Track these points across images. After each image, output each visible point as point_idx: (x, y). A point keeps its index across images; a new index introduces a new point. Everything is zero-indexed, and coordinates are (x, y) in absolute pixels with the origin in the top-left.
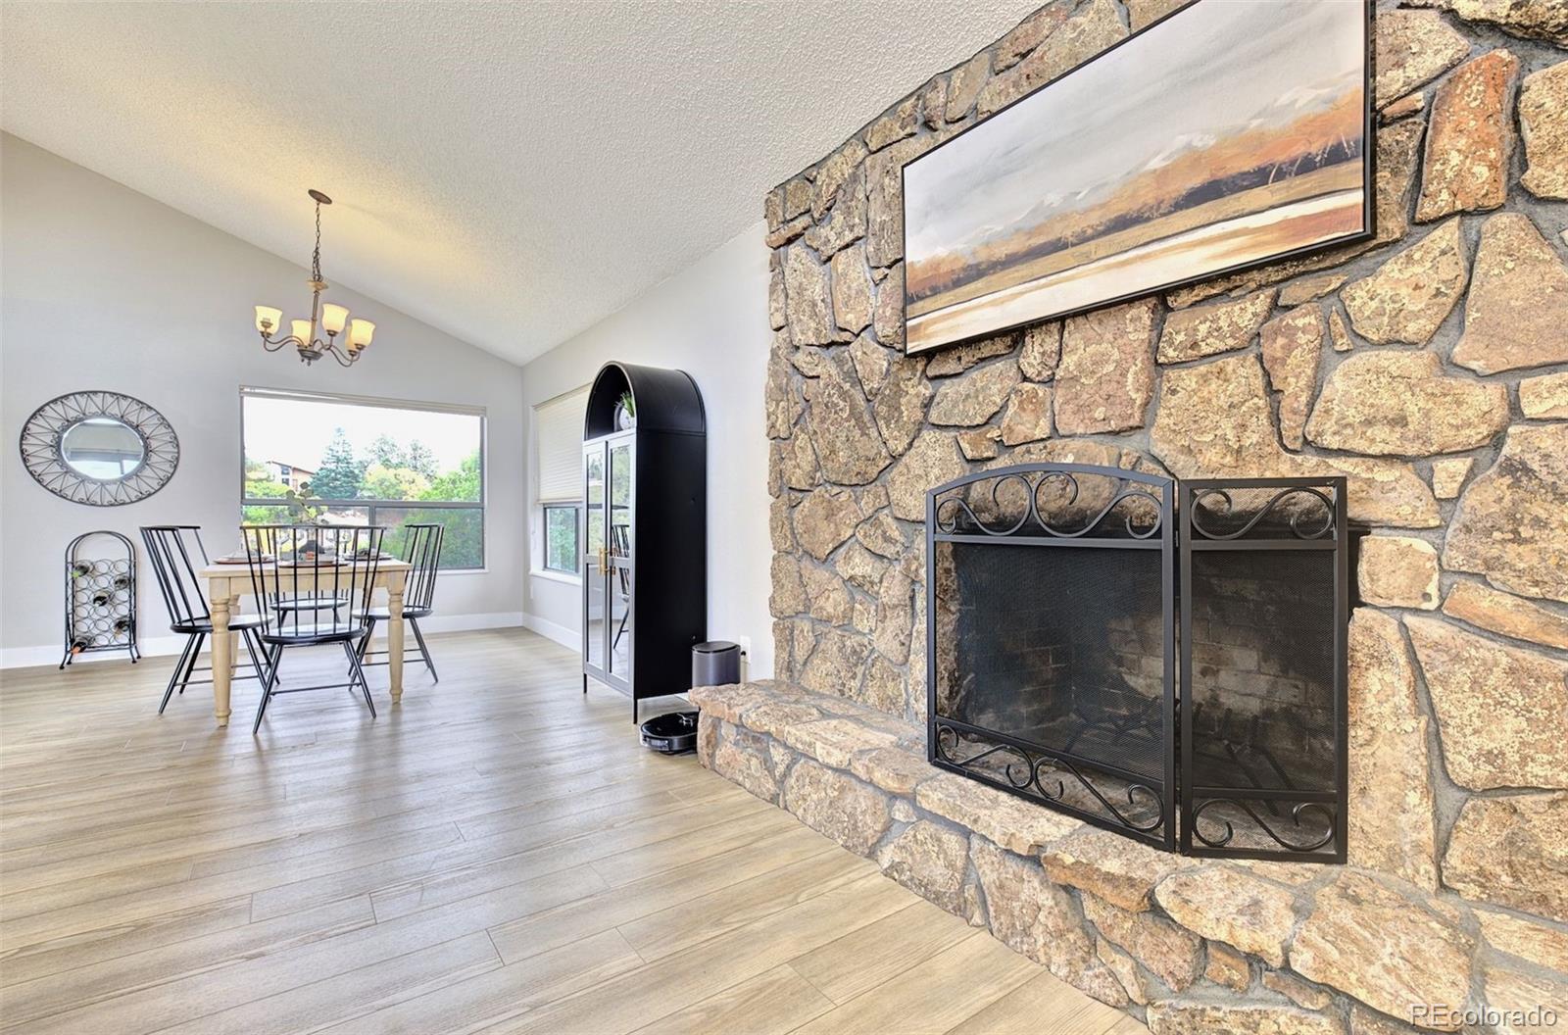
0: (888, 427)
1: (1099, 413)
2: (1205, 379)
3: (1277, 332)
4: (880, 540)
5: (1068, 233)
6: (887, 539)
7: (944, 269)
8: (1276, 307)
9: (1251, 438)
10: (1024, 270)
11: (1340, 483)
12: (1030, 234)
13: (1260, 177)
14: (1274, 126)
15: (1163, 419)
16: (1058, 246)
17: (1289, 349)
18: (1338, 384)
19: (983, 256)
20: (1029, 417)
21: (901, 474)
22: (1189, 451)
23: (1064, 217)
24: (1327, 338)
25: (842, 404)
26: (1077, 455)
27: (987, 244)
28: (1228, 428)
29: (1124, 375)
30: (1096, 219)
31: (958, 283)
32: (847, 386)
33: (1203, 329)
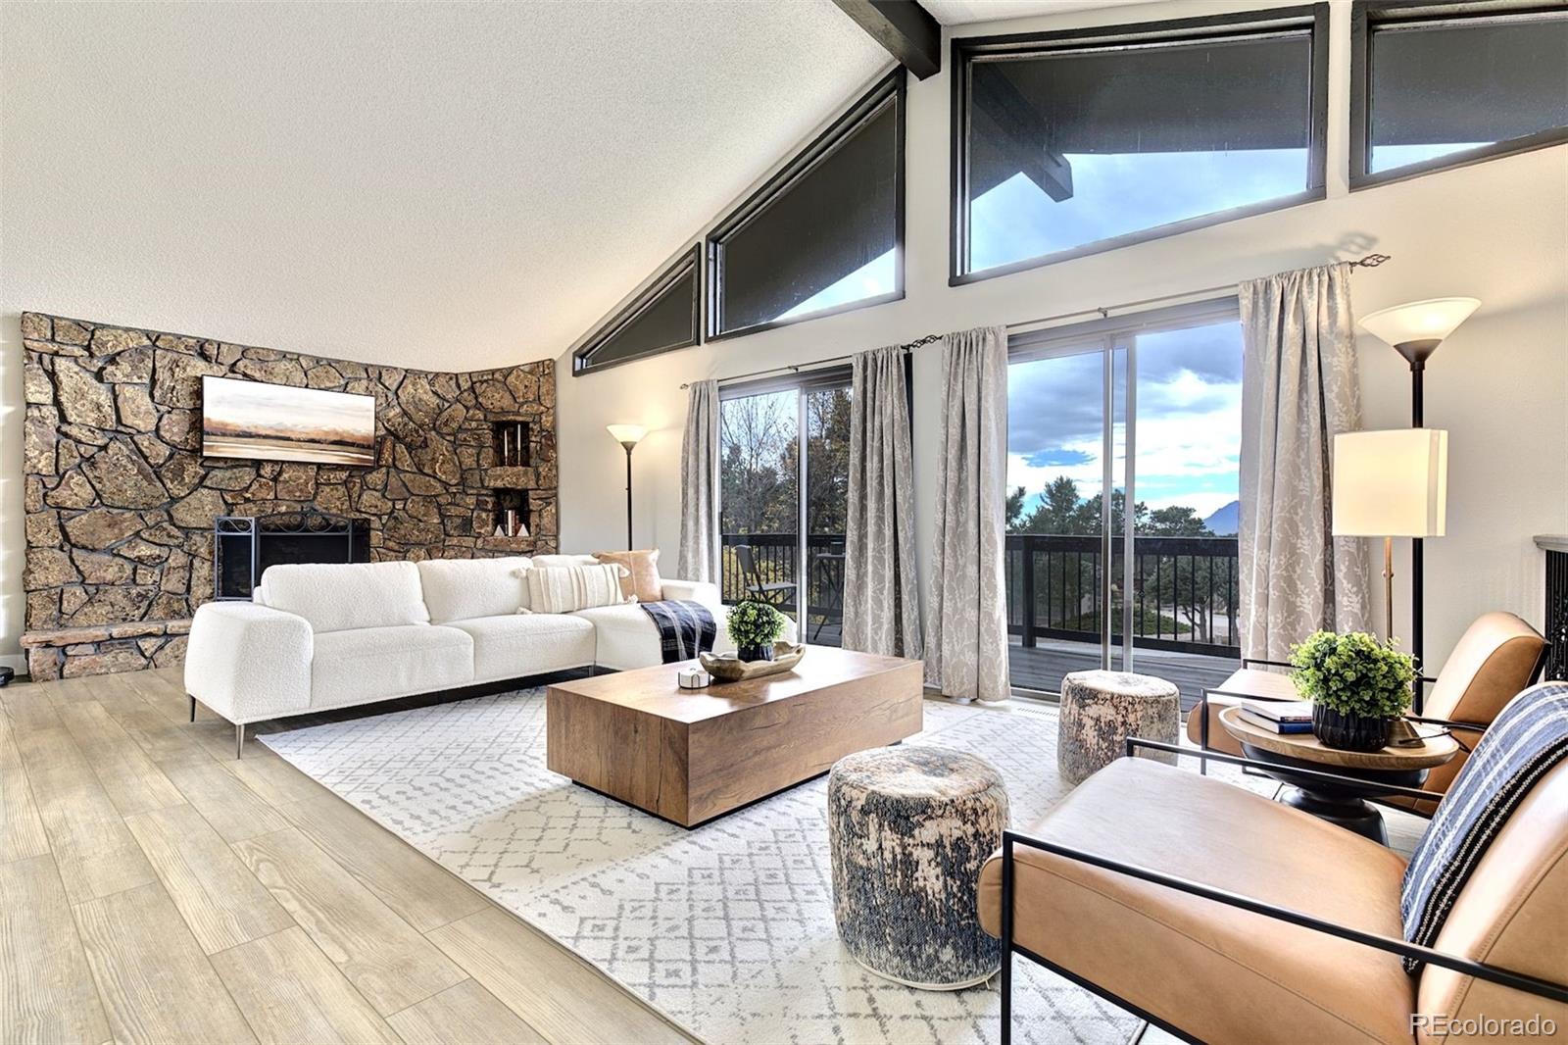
0: (172, 483)
1: (298, 494)
2: (332, 490)
3: (350, 482)
4: (166, 538)
5: (293, 437)
6: (169, 536)
7: (228, 428)
8: (350, 476)
9: (345, 507)
10: (274, 442)
11: (366, 520)
12: (277, 431)
13: (352, 444)
14: (356, 434)
15: (319, 497)
16: (288, 439)
17: (354, 486)
18: (364, 497)
19: (253, 430)
20: (264, 491)
21: (183, 506)
22: (326, 508)
23: (292, 431)
24: (362, 486)
25: (130, 466)
26: (288, 507)
27: (256, 427)
28: (338, 503)
29: (307, 484)
30: (303, 436)
31: (238, 436)
32: (134, 457)
33: (332, 476)
